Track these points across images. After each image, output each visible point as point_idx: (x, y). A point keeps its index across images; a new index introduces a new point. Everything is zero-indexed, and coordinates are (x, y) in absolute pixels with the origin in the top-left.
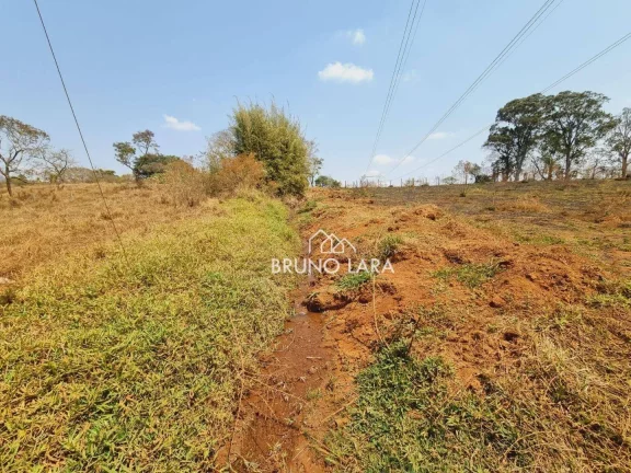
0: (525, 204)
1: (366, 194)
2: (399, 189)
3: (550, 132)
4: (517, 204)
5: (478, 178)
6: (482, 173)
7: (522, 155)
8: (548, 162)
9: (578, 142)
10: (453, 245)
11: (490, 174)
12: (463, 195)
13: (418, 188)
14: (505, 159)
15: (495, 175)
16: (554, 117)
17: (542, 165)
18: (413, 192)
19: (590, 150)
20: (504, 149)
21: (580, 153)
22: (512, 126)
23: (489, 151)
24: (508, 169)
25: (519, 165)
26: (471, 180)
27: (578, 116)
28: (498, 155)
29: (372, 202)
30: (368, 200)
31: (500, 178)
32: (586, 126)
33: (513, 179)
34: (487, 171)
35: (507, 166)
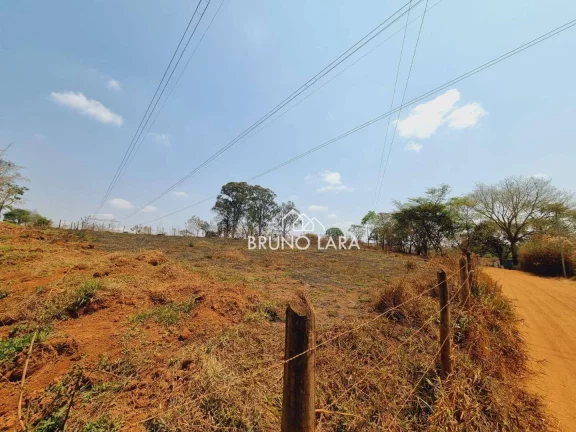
0: (231, 254)
1: (86, 238)
2: (131, 235)
3: (252, 207)
4: (227, 254)
5: (207, 233)
6: (211, 230)
7: (236, 220)
8: (251, 227)
9: (265, 217)
10: (160, 288)
11: (216, 230)
12: (191, 246)
13: (153, 236)
14: (226, 221)
15: (220, 232)
16: (254, 199)
17: (247, 228)
18: (145, 239)
19: (269, 223)
20: (226, 213)
21: (265, 224)
22: (230, 199)
23: (216, 214)
24: (227, 229)
25: (235, 227)
26: (201, 234)
27: (264, 202)
28: (222, 218)
29: (91, 247)
30: (86, 244)
31: (223, 235)
32: (267, 209)
33: (230, 236)
34: (214, 229)
35: (228, 226)
